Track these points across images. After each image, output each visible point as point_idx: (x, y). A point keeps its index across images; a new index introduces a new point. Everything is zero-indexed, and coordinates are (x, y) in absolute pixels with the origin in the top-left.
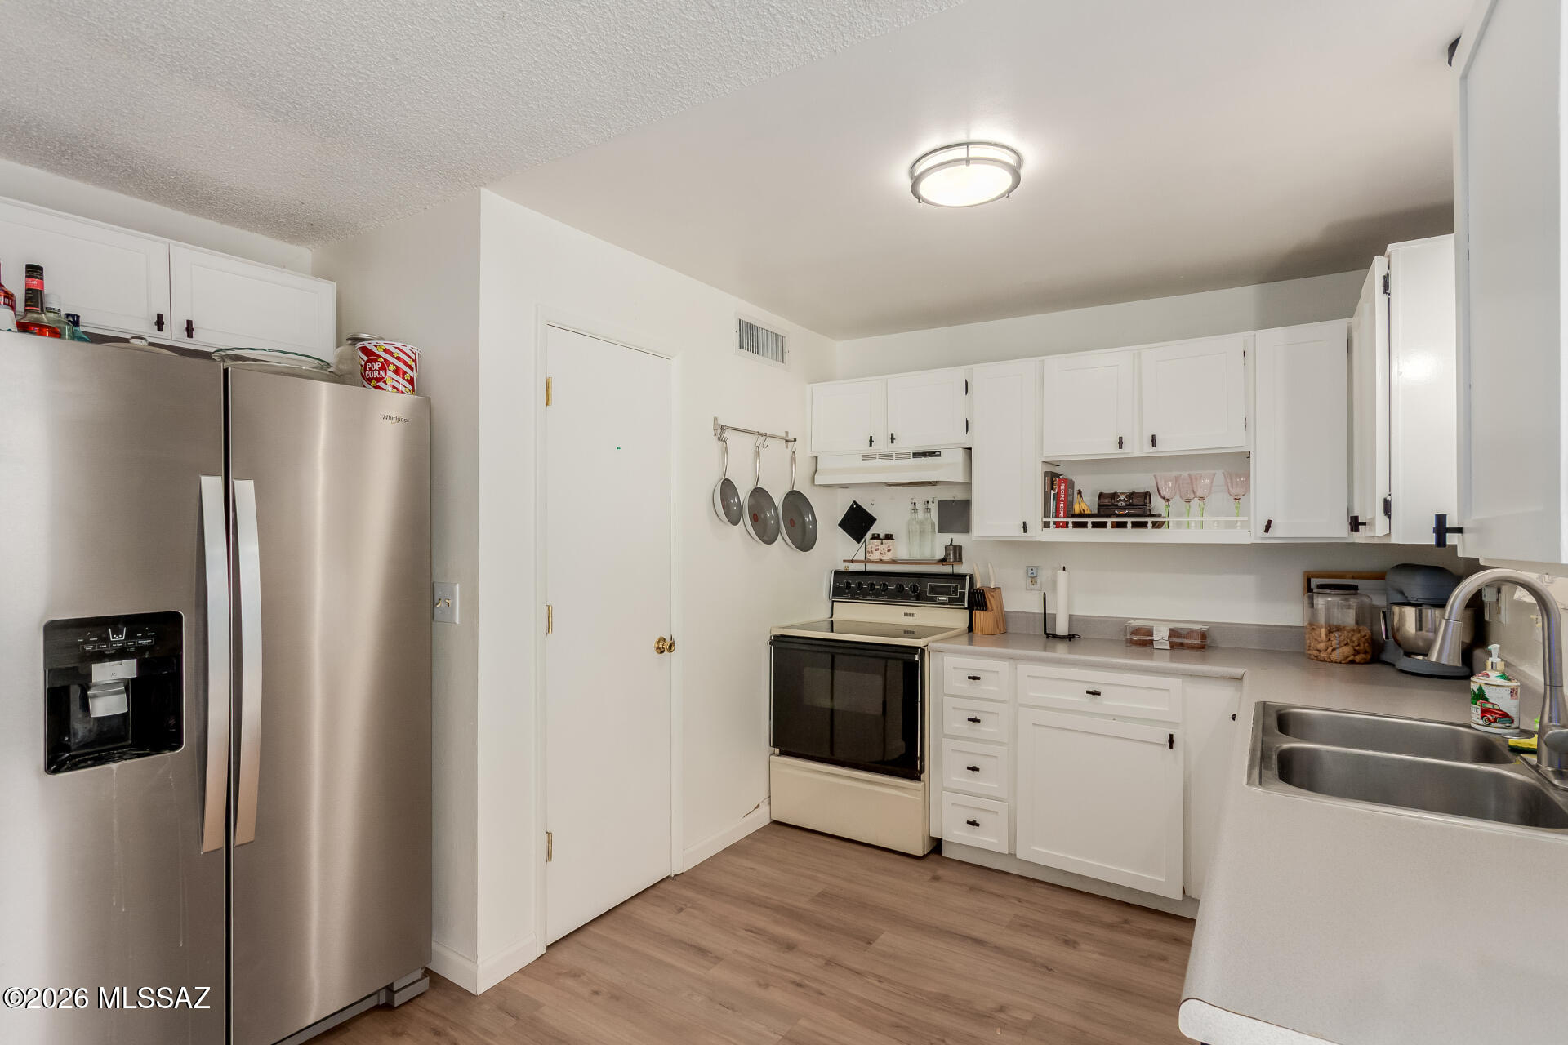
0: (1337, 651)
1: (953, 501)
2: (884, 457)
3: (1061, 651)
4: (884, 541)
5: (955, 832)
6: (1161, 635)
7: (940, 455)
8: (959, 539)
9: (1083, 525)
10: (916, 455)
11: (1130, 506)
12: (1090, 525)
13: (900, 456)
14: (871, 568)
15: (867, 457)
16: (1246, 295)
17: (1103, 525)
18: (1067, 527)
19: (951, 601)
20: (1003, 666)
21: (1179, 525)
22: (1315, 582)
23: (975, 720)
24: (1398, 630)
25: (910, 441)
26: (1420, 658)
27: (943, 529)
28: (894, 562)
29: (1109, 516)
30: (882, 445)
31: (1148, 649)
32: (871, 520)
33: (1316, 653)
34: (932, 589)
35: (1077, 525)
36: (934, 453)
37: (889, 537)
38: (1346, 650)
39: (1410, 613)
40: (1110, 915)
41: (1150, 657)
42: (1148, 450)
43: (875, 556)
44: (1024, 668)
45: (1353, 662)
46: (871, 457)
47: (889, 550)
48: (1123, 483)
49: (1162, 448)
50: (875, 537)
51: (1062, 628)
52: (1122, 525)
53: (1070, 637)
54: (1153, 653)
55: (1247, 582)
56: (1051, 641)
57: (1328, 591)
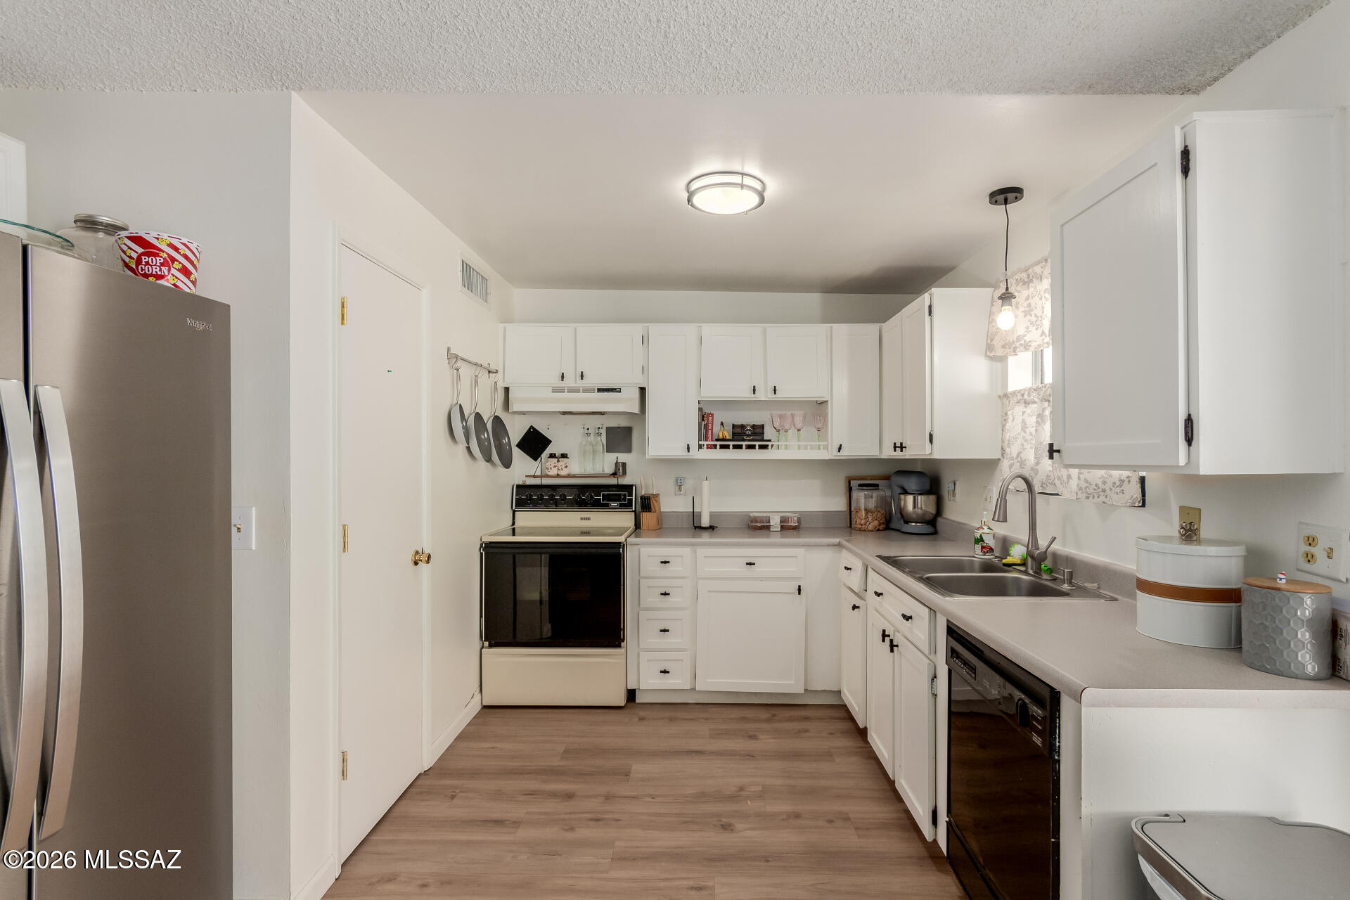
0: (872, 524)
1: (619, 428)
2: (571, 390)
3: (705, 538)
4: (560, 459)
5: (650, 681)
6: (775, 522)
7: (620, 392)
8: (622, 457)
9: (727, 447)
10: (599, 390)
11: (754, 434)
12: (731, 447)
13: (586, 390)
14: (546, 481)
15: (555, 390)
16: (815, 299)
17: (740, 447)
18: (716, 448)
19: (622, 506)
20: (686, 551)
21: (786, 447)
22: (854, 483)
23: (665, 594)
24: (904, 509)
25: (594, 380)
26: (914, 524)
27: (610, 449)
28: (569, 476)
29: (744, 440)
30: (570, 382)
31: (765, 532)
32: (546, 442)
33: (860, 526)
34: (605, 497)
35: (722, 447)
36: (616, 389)
37: (564, 456)
38: (876, 523)
39: (910, 499)
40: (764, 714)
41: (768, 536)
42: (771, 396)
43: (553, 472)
44: (701, 552)
45: (878, 530)
46: (561, 390)
47: (566, 467)
48: (748, 418)
49: (781, 395)
50: (552, 456)
51: (705, 522)
52: (752, 447)
53: (712, 528)
54: (770, 534)
55: (815, 484)
56: (698, 531)
57: (865, 488)
